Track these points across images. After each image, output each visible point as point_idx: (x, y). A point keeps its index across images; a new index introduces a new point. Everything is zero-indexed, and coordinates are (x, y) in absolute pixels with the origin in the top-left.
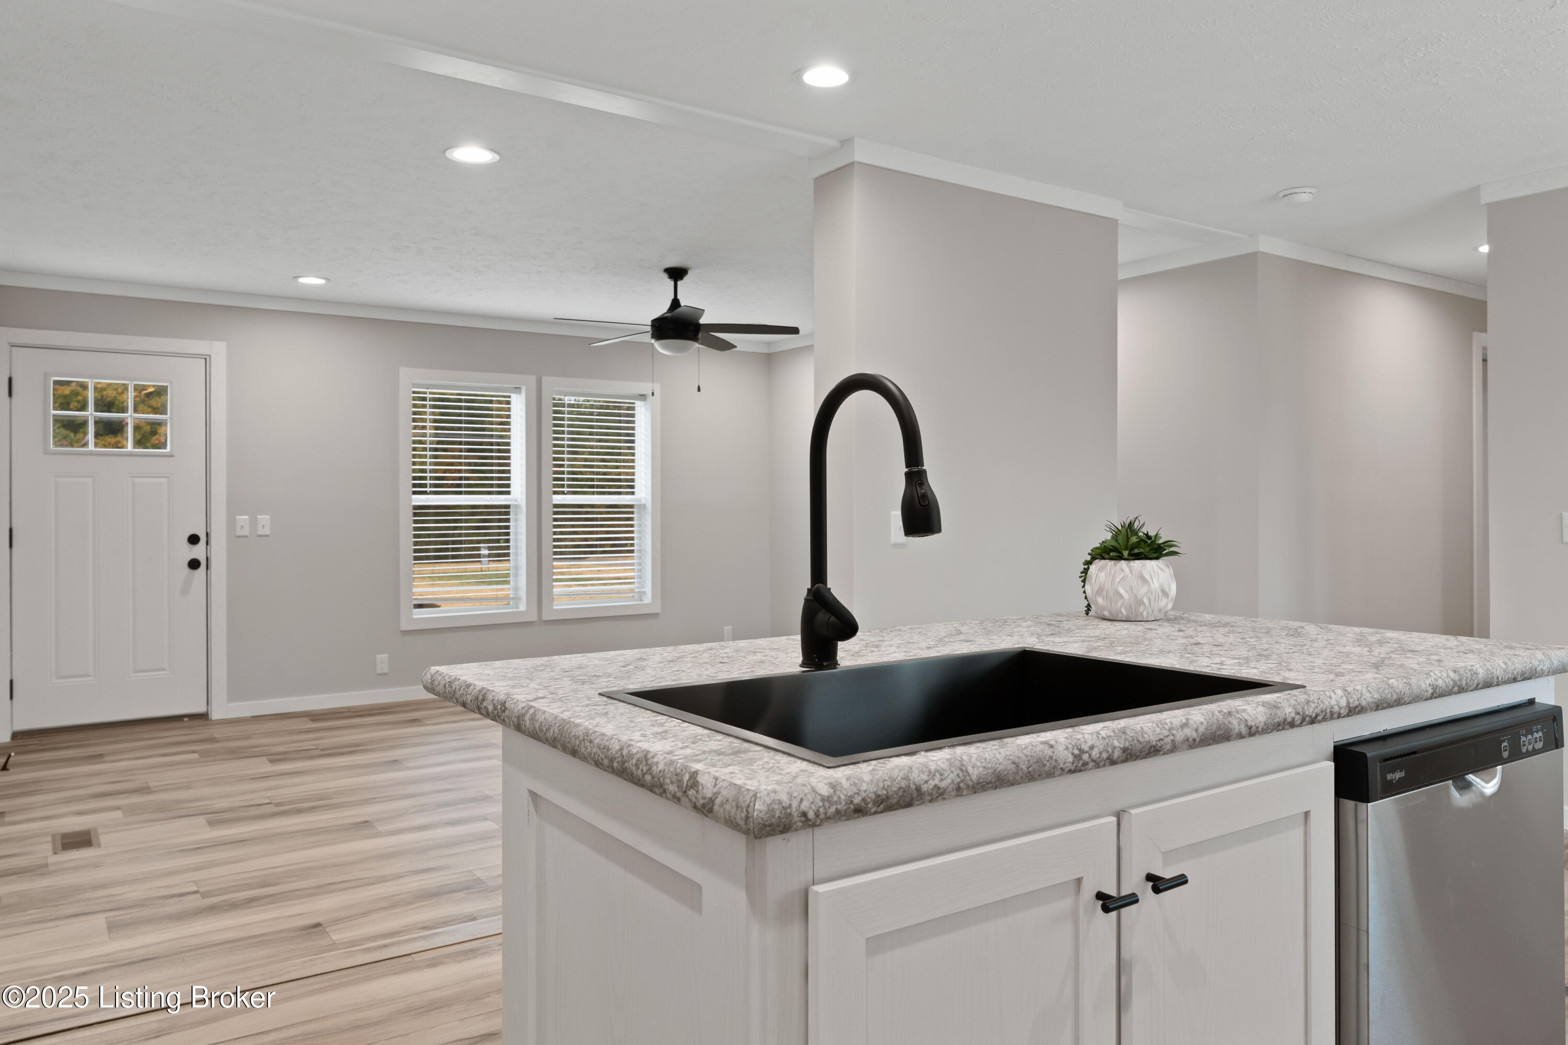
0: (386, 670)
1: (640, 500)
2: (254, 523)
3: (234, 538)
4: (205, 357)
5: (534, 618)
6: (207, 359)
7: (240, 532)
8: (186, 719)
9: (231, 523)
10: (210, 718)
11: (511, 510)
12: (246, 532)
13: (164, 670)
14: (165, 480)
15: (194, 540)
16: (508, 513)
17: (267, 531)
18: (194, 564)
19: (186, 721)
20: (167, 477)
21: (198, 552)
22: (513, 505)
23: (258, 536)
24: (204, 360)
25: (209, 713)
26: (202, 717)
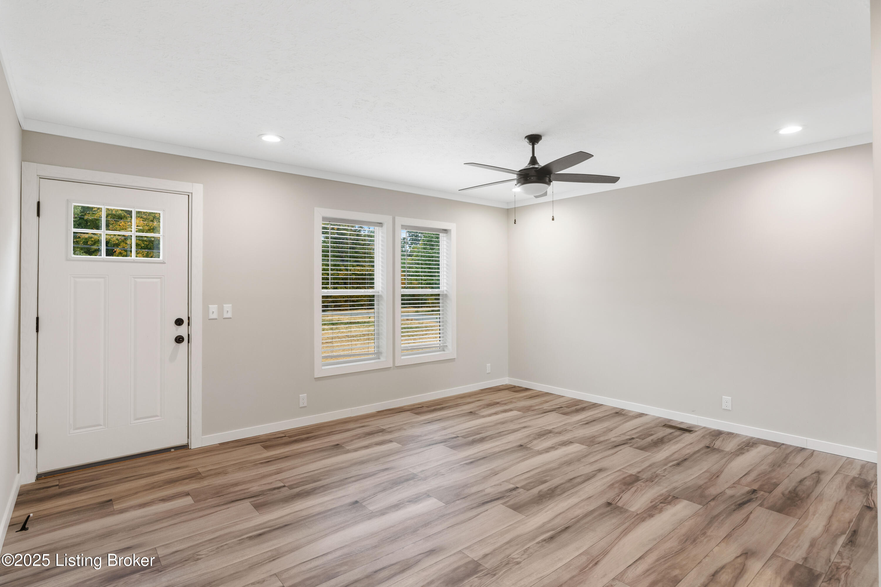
0: (305, 405)
1: (443, 292)
2: (221, 310)
3: (207, 320)
4: (188, 194)
5: (390, 365)
6: (189, 196)
7: (212, 316)
8: (172, 450)
9: (206, 310)
10: (190, 448)
11: (375, 299)
12: (214, 316)
13: (157, 416)
14: (159, 280)
15: (179, 322)
16: (373, 301)
17: (229, 315)
18: (179, 340)
19: (173, 452)
20: (160, 278)
21: (182, 331)
22: (376, 295)
23: (224, 319)
24: (188, 196)
25: (189, 445)
26: (185, 447)
